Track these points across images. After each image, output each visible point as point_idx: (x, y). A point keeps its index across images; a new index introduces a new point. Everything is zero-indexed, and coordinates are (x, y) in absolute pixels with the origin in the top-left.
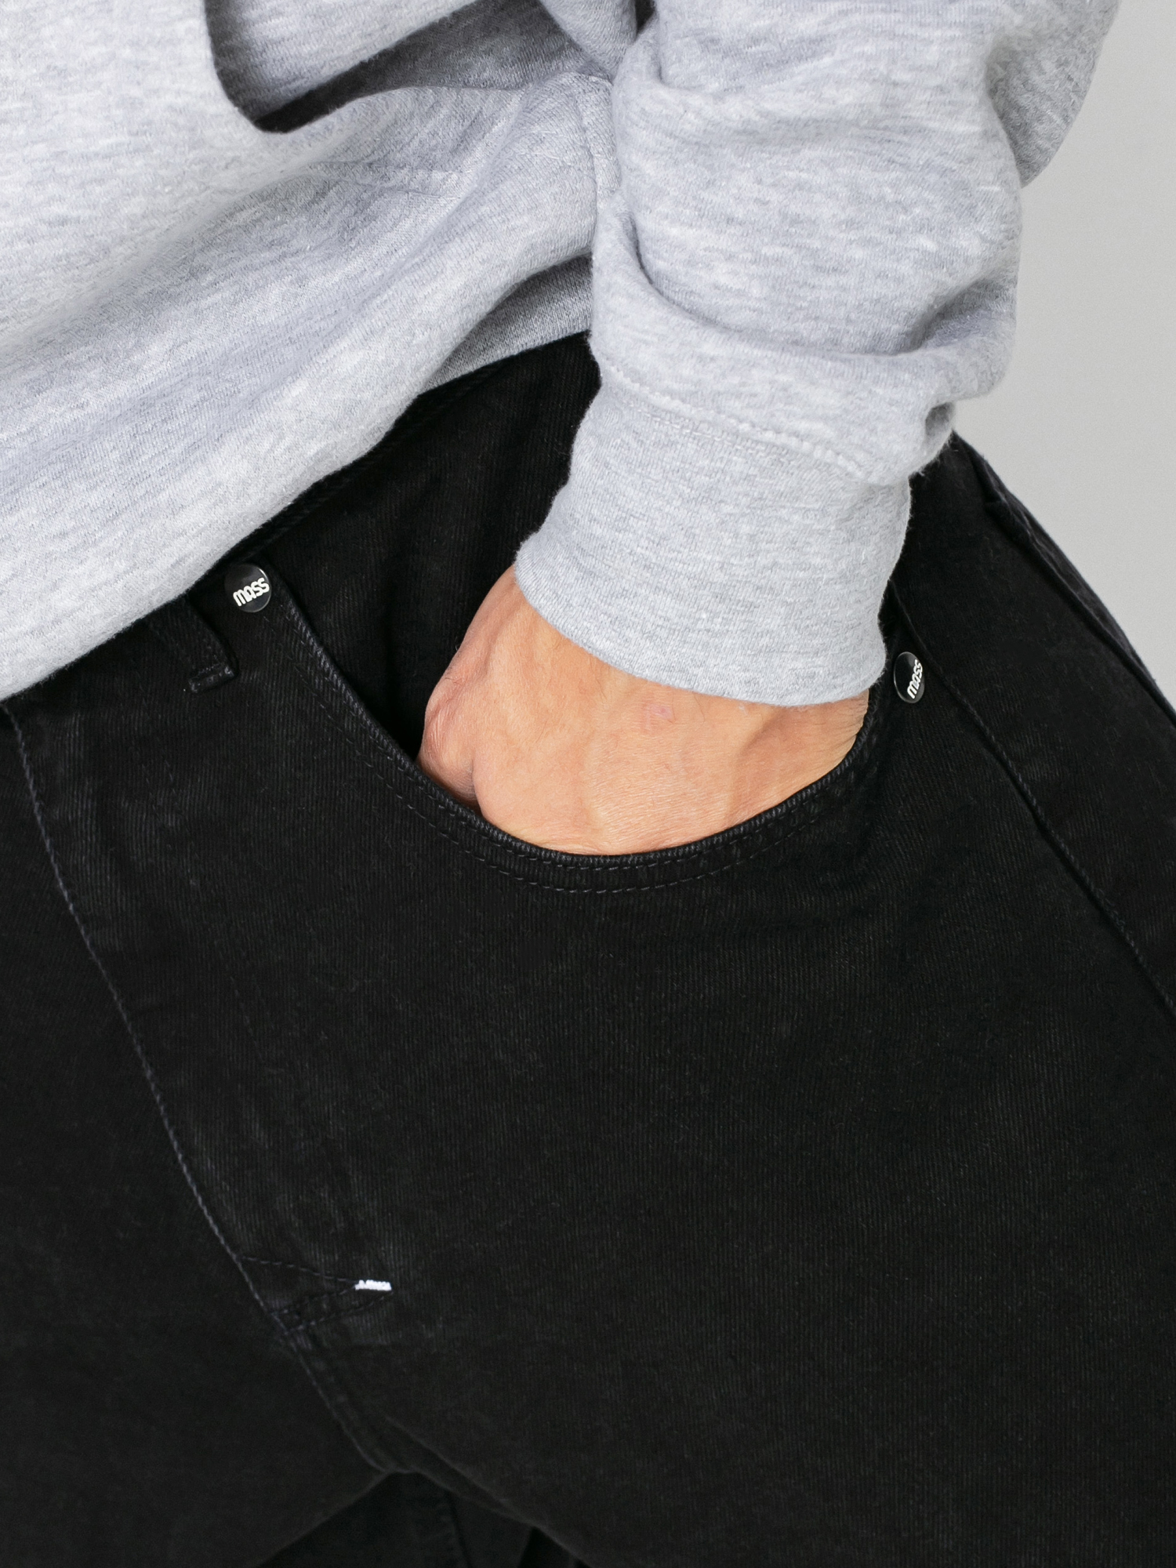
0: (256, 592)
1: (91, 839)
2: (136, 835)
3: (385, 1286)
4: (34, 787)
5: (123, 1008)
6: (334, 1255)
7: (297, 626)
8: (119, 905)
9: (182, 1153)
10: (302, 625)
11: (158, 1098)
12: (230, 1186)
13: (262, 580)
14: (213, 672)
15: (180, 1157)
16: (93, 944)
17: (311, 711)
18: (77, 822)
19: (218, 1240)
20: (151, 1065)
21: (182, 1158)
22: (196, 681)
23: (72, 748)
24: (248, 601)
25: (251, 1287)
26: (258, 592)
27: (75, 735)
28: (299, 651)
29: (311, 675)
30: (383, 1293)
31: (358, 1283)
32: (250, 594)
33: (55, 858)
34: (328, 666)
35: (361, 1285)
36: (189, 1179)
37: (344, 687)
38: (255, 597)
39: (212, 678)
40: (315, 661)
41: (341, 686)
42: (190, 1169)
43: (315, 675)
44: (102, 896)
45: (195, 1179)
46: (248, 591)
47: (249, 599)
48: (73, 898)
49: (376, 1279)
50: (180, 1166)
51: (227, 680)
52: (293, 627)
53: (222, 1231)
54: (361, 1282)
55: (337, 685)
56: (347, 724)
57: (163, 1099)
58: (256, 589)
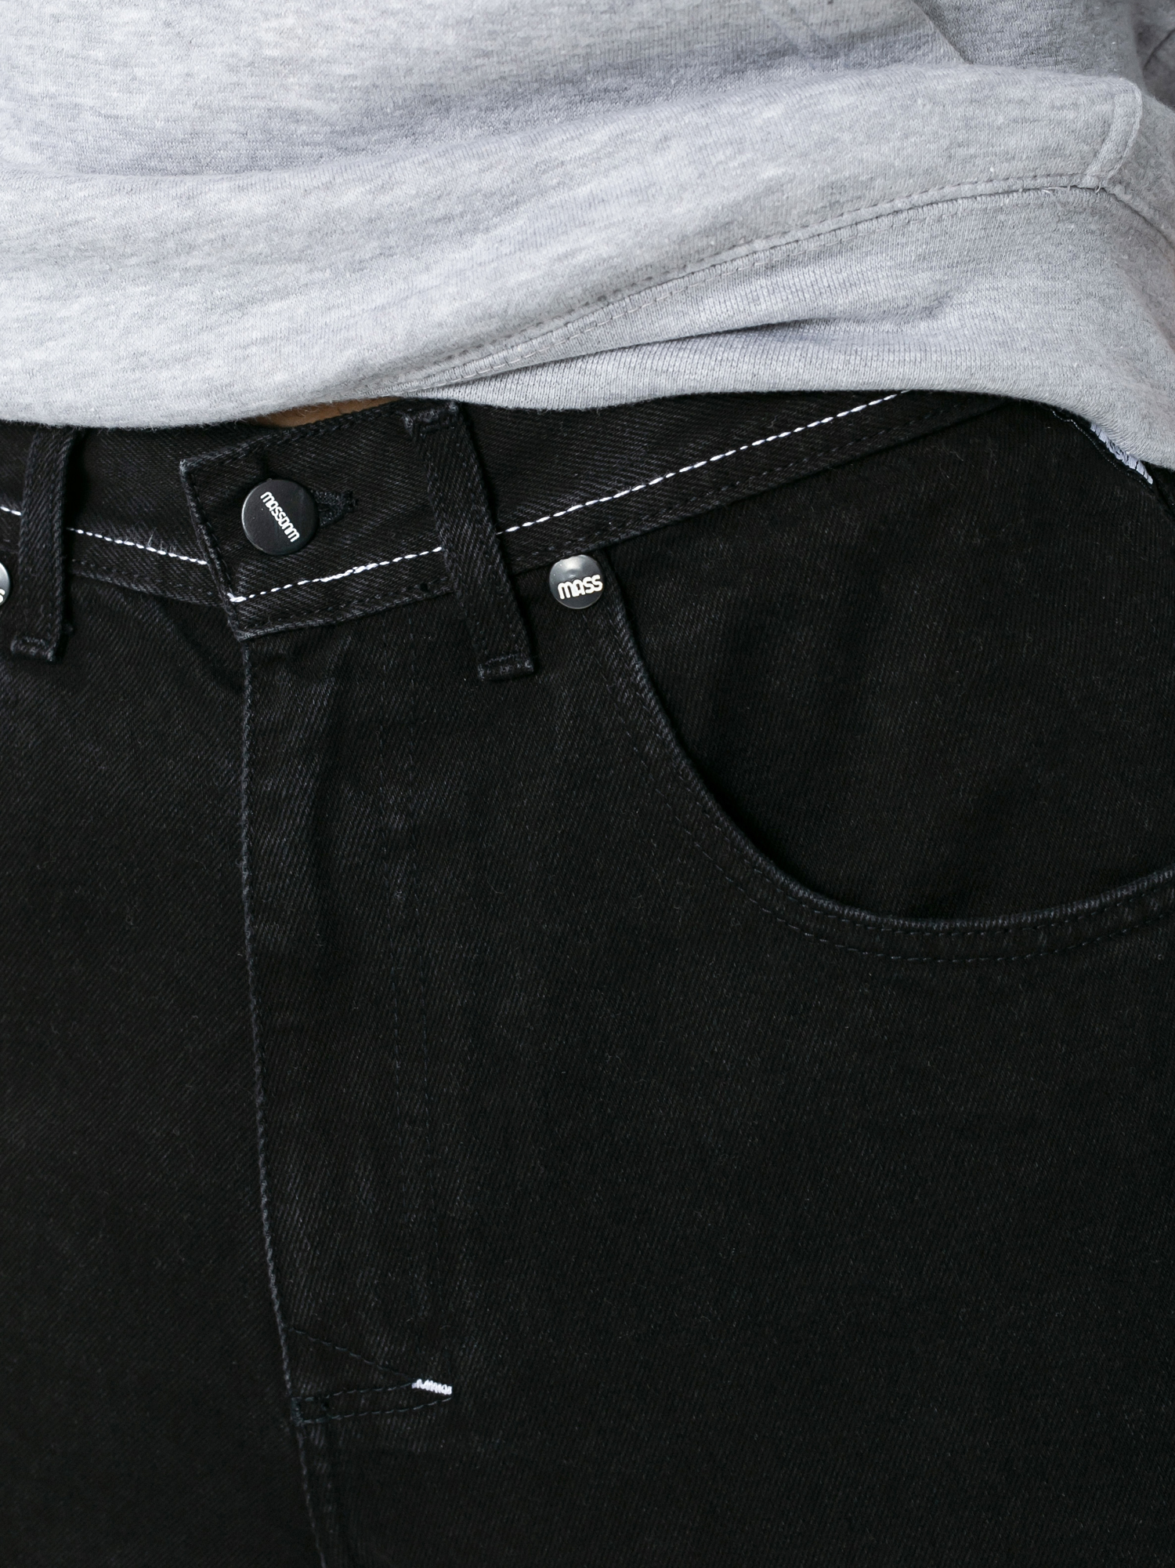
0: (586, 588)
1: (301, 821)
2: (351, 829)
3: (447, 1390)
4: (248, 750)
5: (256, 1021)
6: (401, 1345)
7: (620, 632)
8: (305, 901)
9: (268, 1197)
10: (625, 634)
11: (261, 1130)
12: (312, 1245)
13: (598, 577)
14: (510, 662)
15: (264, 1200)
16: (253, 937)
17: (607, 726)
18: (290, 799)
19: (272, 1304)
20: (265, 1091)
21: (267, 1202)
22: (485, 667)
23: (313, 717)
24: (574, 595)
25: (285, 1366)
26: (589, 588)
27: (322, 703)
28: (614, 659)
29: (621, 687)
30: (440, 1396)
31: (415, 1381)
32: (579, 589)
33: (247, 833)
34: (644, 682)
35: (419, 1384)
36: (266, 1228)
37: (657, 708)
38: (583, 593)
39: (507, 668)
40: (629, 674)
41: (655, 707)
42: (270, 1217)
43: (626, 688)
44: (289, 887)
45: (273, 1229)
46: (578, 586)
47: (576, 593)
48: (252, 882)
49: (437, 1380)
50: (260, 1211)
51: (524, 675)
52: (615, 632)
53: (280, 1294)
54: (419, 1381)
55: (649, 704)
56: (649, 748)
57: (265, 1133)
58: (588, 585)
